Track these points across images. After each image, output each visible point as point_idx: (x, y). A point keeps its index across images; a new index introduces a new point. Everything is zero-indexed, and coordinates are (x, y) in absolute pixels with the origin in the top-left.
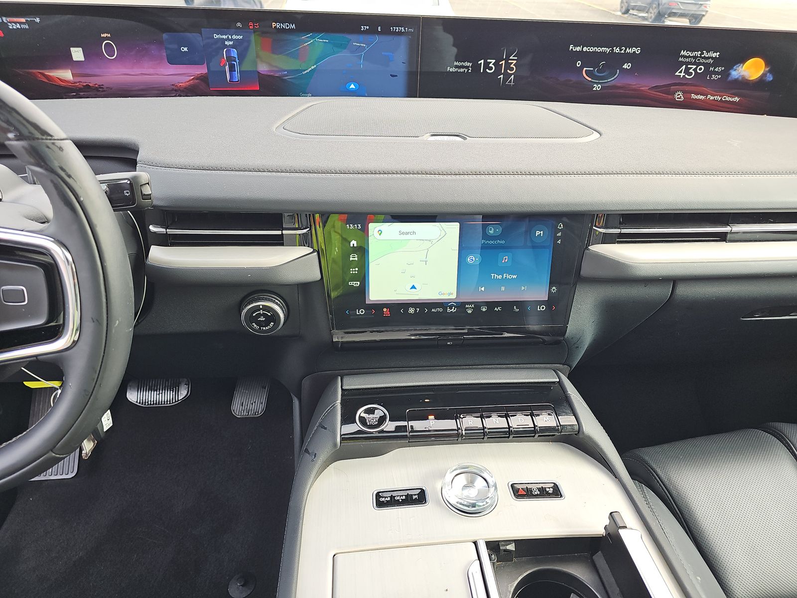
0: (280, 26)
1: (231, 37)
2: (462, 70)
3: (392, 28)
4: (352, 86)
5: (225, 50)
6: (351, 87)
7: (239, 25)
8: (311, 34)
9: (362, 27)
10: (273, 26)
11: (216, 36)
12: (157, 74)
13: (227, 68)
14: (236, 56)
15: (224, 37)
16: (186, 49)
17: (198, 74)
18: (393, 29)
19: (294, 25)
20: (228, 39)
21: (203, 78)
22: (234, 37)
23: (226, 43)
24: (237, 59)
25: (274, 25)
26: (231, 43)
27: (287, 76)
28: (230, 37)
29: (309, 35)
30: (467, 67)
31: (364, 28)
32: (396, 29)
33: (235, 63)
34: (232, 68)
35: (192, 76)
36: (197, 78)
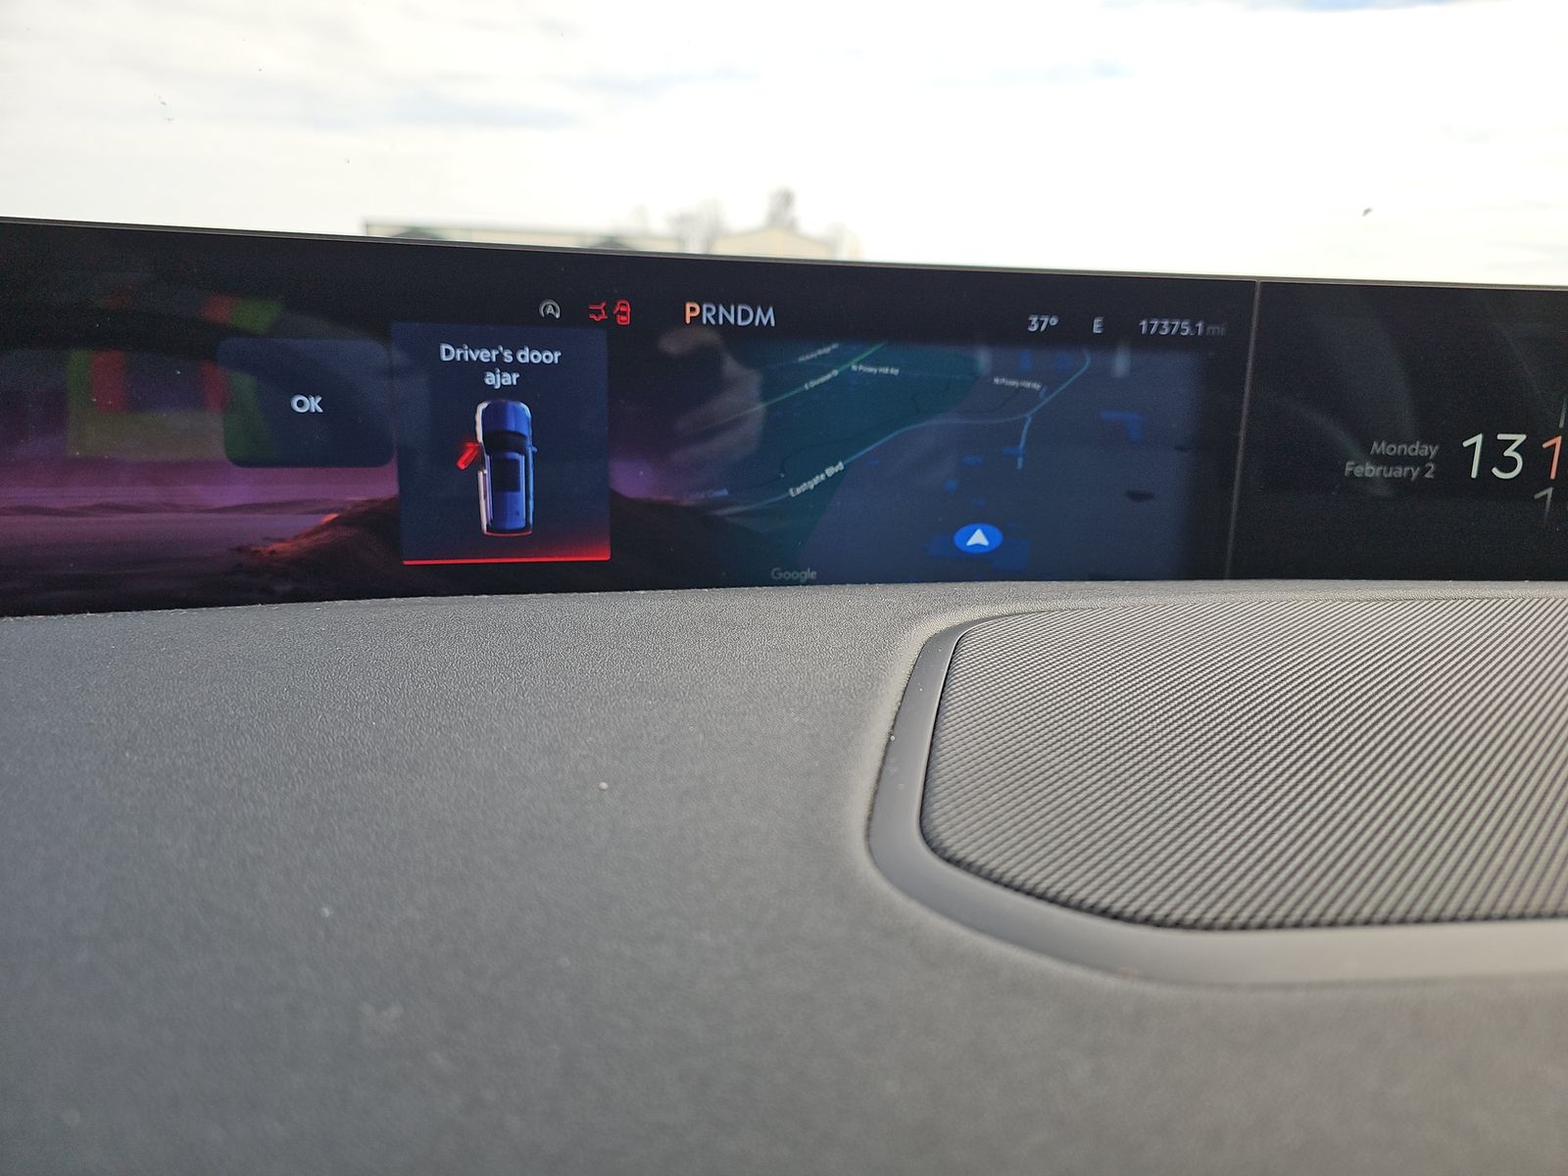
0: (716, 317)
1: (514, 356)
2: (1400, 472)
3: (1144, 323)
4: (978, 538)
5: (483, 406)
6: (971, 542)
7: (550, 310)
8: (835, 346)
9: (1034, 319)
10: (689, 315)
11: (448, 353)
12: (176, 508)
13: (484, 477)
14: (526, 430)
15: (485, 355)
16: (313, 404)
17: (357, 505)
18: (1150, 326)
19: (771, 312)
20: (500, 365)
21: (376, 521)
22: (526, 356)
23: (491, 379)
24: (529, 442)
25: (693, 309)
26: (511, 379)
27: (731, 505)
28: (508, 357)
29: (827, 350)
30: (1420, 462)
31: (1041, 323)
32: (1160, 326)
33: (522, 459)
34: (505, 482)
35: (331, 511)
36: (348, 520)
